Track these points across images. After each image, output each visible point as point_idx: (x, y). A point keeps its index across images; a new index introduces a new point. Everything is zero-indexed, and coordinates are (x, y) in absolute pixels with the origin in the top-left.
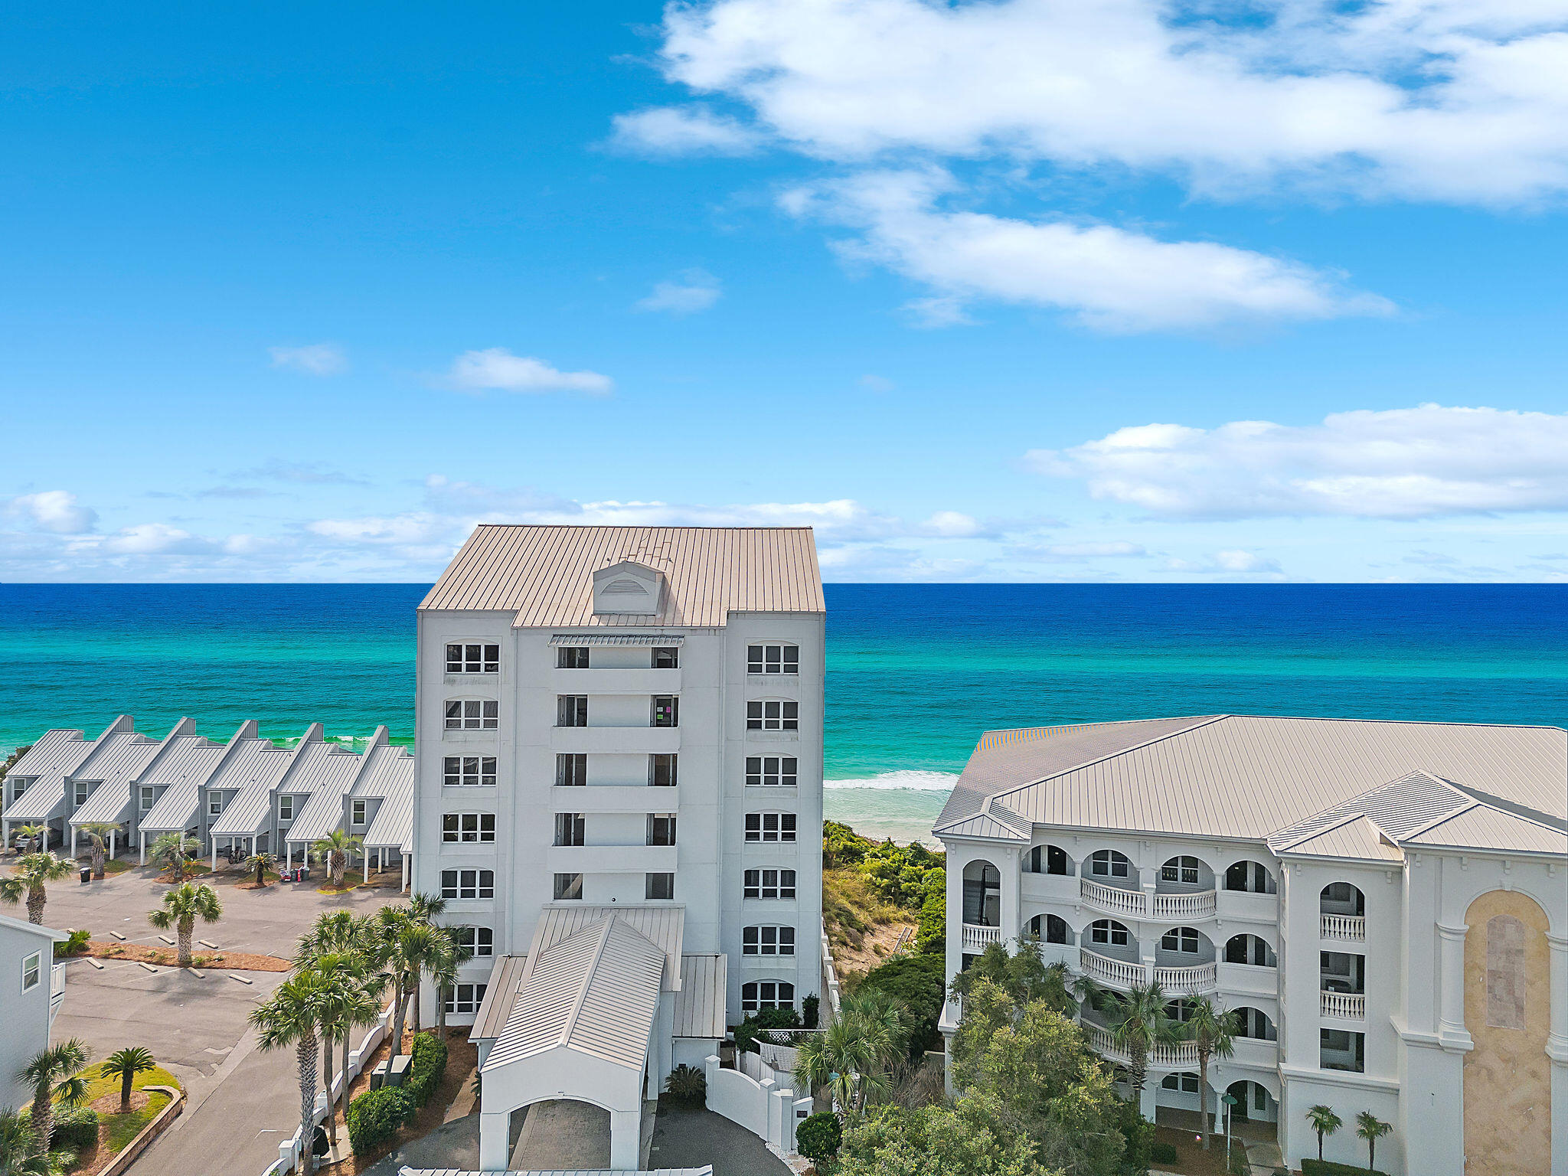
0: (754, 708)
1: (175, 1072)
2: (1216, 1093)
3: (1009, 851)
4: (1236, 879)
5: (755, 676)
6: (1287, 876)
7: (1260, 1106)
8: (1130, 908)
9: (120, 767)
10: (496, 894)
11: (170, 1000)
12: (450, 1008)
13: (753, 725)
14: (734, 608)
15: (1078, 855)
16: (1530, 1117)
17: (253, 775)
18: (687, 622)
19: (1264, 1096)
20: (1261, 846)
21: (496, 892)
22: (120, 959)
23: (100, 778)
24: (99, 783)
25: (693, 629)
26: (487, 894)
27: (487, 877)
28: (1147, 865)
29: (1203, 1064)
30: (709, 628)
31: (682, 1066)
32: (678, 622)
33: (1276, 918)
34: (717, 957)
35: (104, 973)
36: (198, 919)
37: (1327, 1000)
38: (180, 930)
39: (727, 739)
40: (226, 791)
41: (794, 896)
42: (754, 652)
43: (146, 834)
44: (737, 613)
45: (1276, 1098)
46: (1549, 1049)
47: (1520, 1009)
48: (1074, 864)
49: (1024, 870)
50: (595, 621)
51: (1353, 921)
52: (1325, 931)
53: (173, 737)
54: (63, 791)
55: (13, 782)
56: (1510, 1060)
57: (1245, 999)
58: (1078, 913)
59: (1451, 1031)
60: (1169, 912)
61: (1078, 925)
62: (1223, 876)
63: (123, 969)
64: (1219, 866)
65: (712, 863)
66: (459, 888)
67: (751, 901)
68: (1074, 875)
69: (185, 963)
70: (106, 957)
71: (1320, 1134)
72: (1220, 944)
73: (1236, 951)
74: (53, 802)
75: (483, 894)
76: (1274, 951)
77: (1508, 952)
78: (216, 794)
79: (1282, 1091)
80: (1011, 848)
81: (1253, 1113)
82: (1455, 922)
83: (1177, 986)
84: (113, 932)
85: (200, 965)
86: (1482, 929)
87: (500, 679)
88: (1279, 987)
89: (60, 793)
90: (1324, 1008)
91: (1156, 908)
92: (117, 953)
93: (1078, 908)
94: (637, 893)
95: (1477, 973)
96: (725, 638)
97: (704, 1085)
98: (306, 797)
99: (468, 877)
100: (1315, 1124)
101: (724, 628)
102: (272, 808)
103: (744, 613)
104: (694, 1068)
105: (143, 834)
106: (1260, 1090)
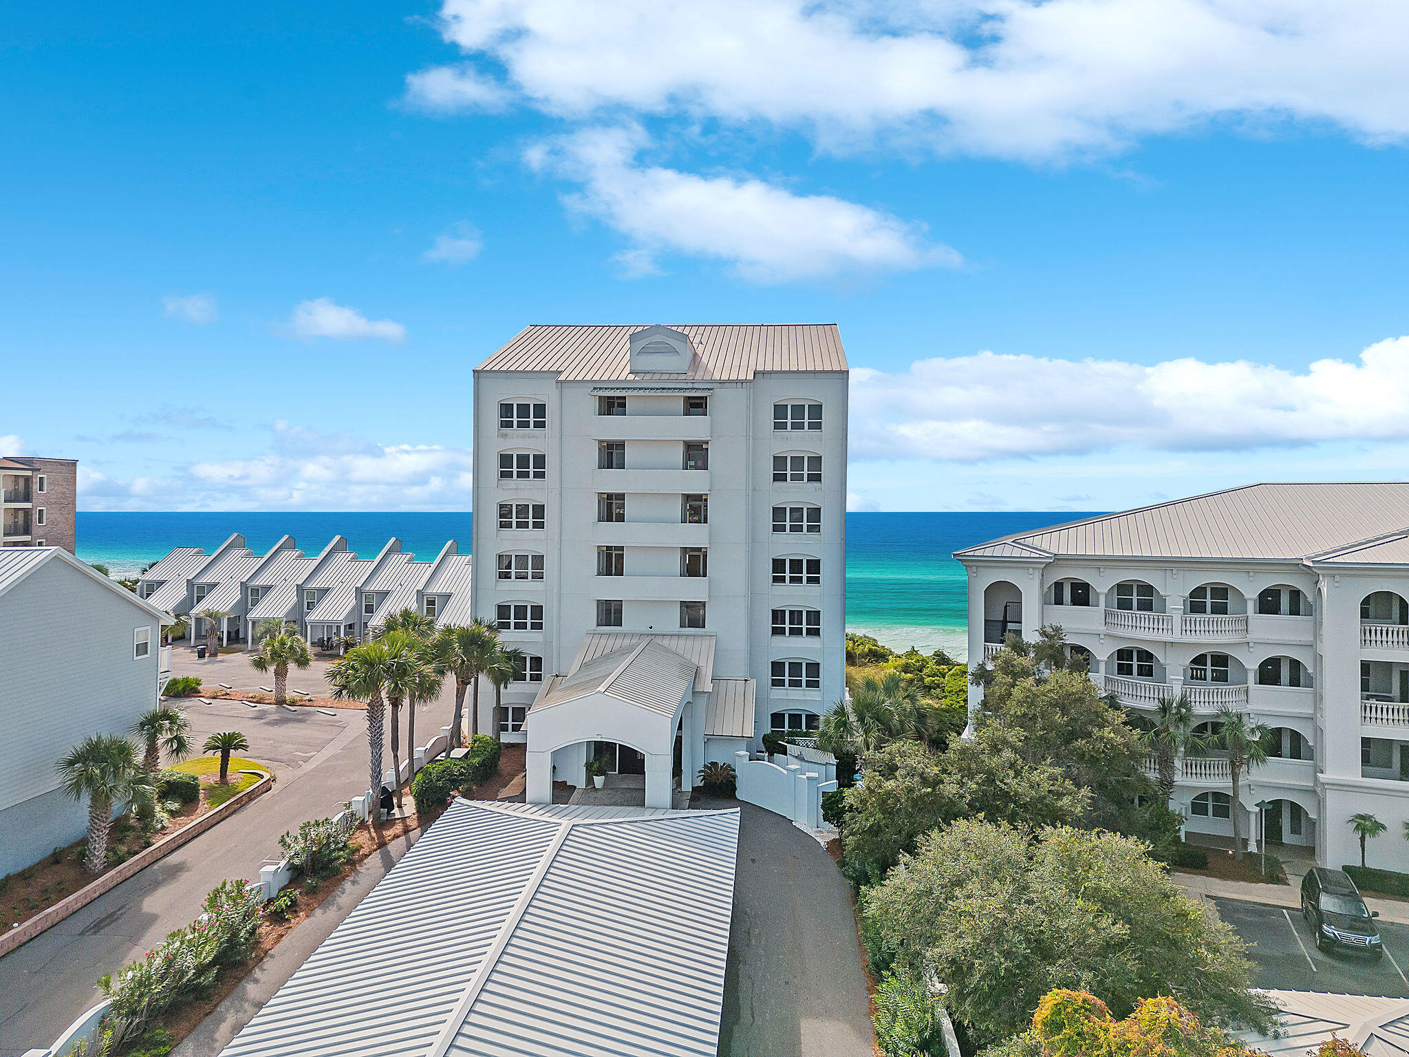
0: (779, 461)
1: (267, 765)
2: (1249, 812)
3: (1031, 571)
4: (1269, 603)
5: (780, 433)
6: (1325, 591)
7: (1295, 830)
8: (1156, 630)
9: (234, 573)
10: (545, 627)
11: (267, 724)
12: (505, 728)
13: (779, 478)
14: (760, 368)
15: (1102, 584)
17: (341, 578)
18: (717, 376)
19: (1300, 816)
20: (1295, 566)
21: (545, 624)
22: (225, 699)
23: (217, 581)
24: (215, 585)
25: (721, 382)
26: (537, 626)
27: (538, 611)
28: (1174, 592)
29: (1235, 780)
30: (737, 382)
31: (714, 764)
32: (707, 377)
33: (1312, 639)
34: (746, 680)
35: (213, 707)
36: (292, 667)
37: (1368, 709)
38: (276, 673)
39: (754, 490)
40: (319, 590)
41: (819, 635)
42: (780, 410)
43: (254, 623)
44: (764, 373)
45: (1313, 816)
48: (1098, 594)
49: (1045, 602)
50: (631, 377)
51: (1396, 630)
52: (1365, 641)
53: (276, 551)
54: (185, 592)
55: (145, 586)
57: (1278, 719)
58: (1102, 641)
60: (1198, 632)
61: (1103, 652)
62: (1255, 601)
63: (228, 705)
64: (1251, 590)
65: (741, 596)
66: (512, 621)
67: (778, 638)
68: (1098, 606)
69: (280, 702)
70: (214, 698)
71: (1363, 839)
72: (1252, 664)
73: (1269, 673)
74: (178, 598)
75: (534, 626)
76: (1310, 671)
78: (311, 592)
79: (1320, 805)
80: (1033, 568)
81: (1287, 837)
83: (1207, 704)
84: (222, 684)
85: (293, 704)
87: (547, 434)
88: (1315, 704)
89: (183, 593)
90: (1365, 717)
91: (1184, 628)
92: (223, 695)
93: (1102, 636)
94: (672, 620)
96: (752, 390)
97: (734, 777)
98: (384, 595)
99: (521, 611)
100: (1357, 828)
101: (750, 381)
102: (357, 603)
103: (770, 373)
104: (724, 764)
105: (250, 623)
106: (1296, 810)
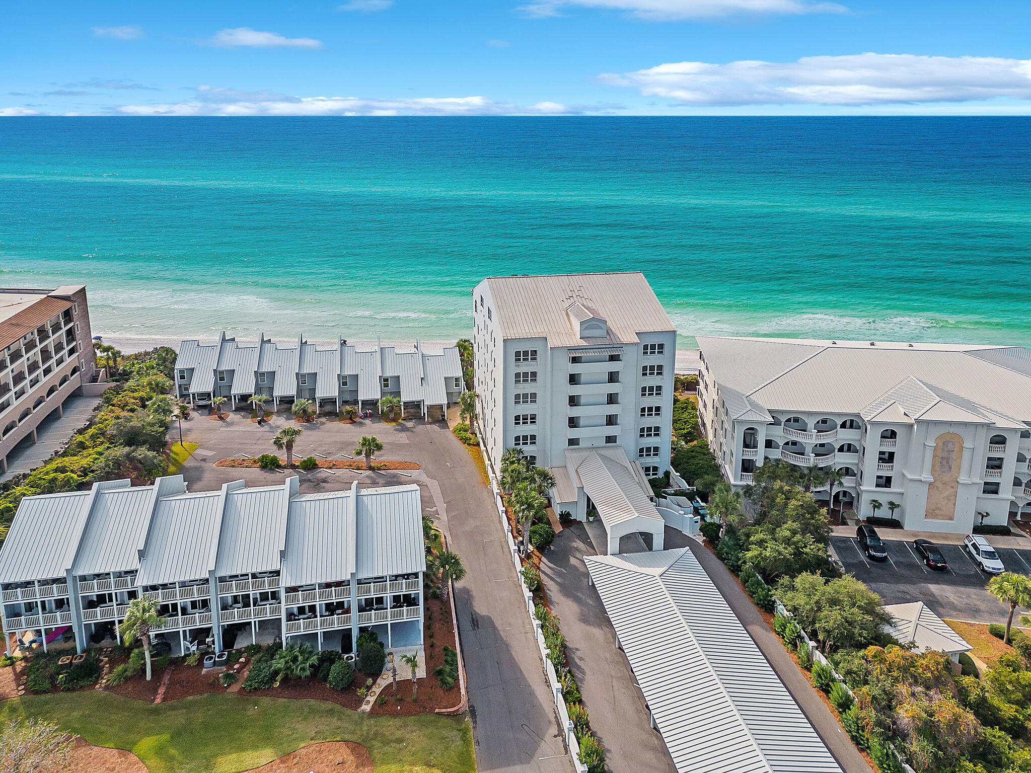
0: (644, 368)
5: (645, 356)
6: (868, 427)
8: (805, 438)
10: (537, 443)
13: (644, 374)
15: (783, 419)
16: (949, 500)
20: (857, 415)
22: (338, 468)
26: (533, 443)
27: (533, 437)
30: (633, 343)
33: (859, 438)
34: (634, 462)
35: (339, 476)
37: (880, 466)
42: (645, 347)
46: (958, 480)
47: (950, 468)
48: (781, 422)
50: (583, 342)
51: (892, 441)
52: (881, 444)
56: (945, 484)
57: (846, 465)
58: (781, 439)
59: (927, 477)
60: (821, 439)
62: (840, 425)
63: (345, 473)
64: (838, 422)
66: (521, 442)
67: (642, 439)
68: (781, 425)
69: (371, 468)
70: (330, 468)
71: (874, 508)
72: (837, 447)
75: (531, 443)
76: (858, 448)
77: (948, 451)
79: (859, 495)
82: (931, 443)
83: (821, 462)
85: (379, 469)
86: (941, 444)
87: (538, 363)
88: (860, 461)
90: (879, 468)
91: (816, 438)
92: (333, 465)
93: (782, 437)
94: (602, 442)
95: (937, 458)
98: (356, 376)
99: (525, 437)
100: (872, 505)
103: (642, 333)
